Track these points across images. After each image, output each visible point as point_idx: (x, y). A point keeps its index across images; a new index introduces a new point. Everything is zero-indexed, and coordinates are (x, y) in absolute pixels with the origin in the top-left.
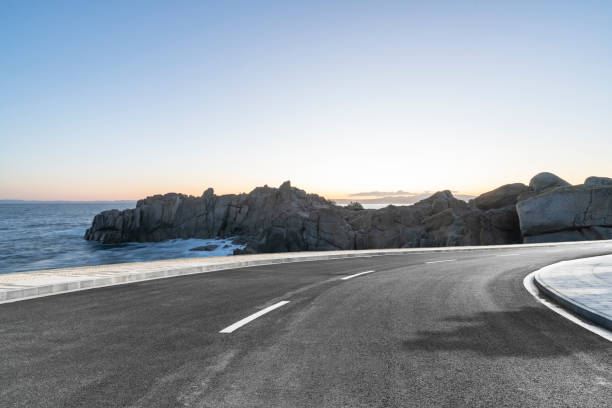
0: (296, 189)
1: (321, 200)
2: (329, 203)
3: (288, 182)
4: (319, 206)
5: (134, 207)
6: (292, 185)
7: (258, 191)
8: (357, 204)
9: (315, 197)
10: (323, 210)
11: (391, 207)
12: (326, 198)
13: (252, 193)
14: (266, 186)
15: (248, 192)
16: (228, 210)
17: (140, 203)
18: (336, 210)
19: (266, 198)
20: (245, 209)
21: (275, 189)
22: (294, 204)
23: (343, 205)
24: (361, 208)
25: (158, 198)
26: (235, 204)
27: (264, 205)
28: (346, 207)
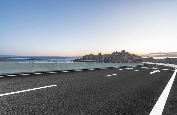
0: (127, 52)
1: (136, 56)
2: (139, 57)
3: (124, 50)
4: (135, 58)
5: (82, 58)
6: (125, 51)
7: (114, 53)
8: (151, 57)
9: (134, 55)
10: (137, 59)
11: (168, 58)
12: (138, 55)
13: (112, 54)
14: (116, 52)
15: (111, 54)
16: (105, 59)
17: (83, 57)
18: (142, 59)
19: (117, 56)
20: (110, 59)
21: (119, 53)
22: (126, 57)
23: (145, 58)
24: (153, 59)
25: (87, 55)
26: (107, 57)
27: (116, 58)
28: (146, 58)
